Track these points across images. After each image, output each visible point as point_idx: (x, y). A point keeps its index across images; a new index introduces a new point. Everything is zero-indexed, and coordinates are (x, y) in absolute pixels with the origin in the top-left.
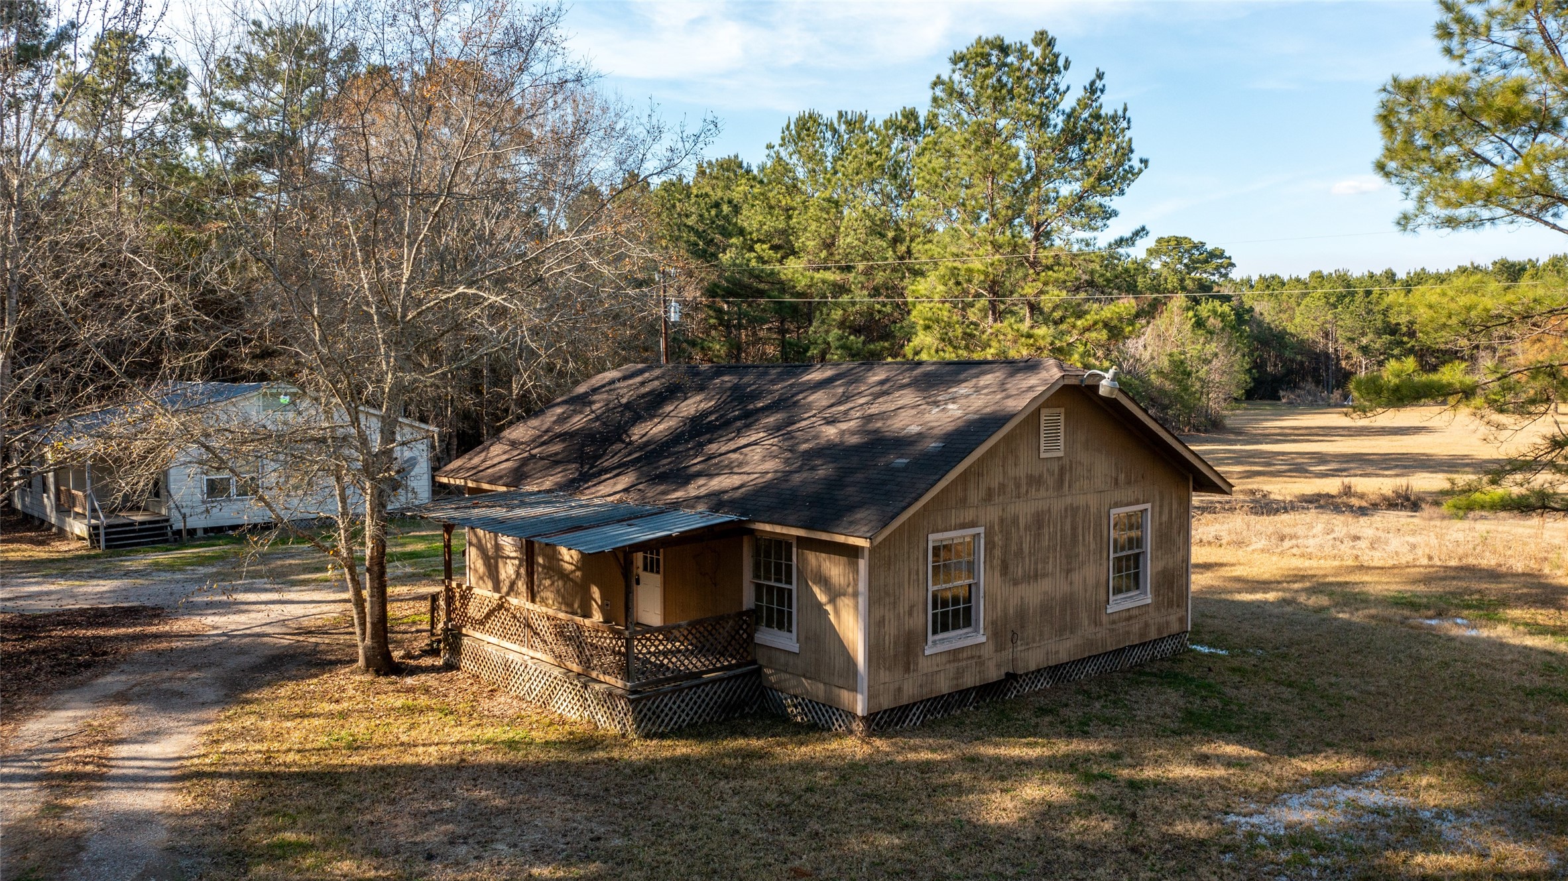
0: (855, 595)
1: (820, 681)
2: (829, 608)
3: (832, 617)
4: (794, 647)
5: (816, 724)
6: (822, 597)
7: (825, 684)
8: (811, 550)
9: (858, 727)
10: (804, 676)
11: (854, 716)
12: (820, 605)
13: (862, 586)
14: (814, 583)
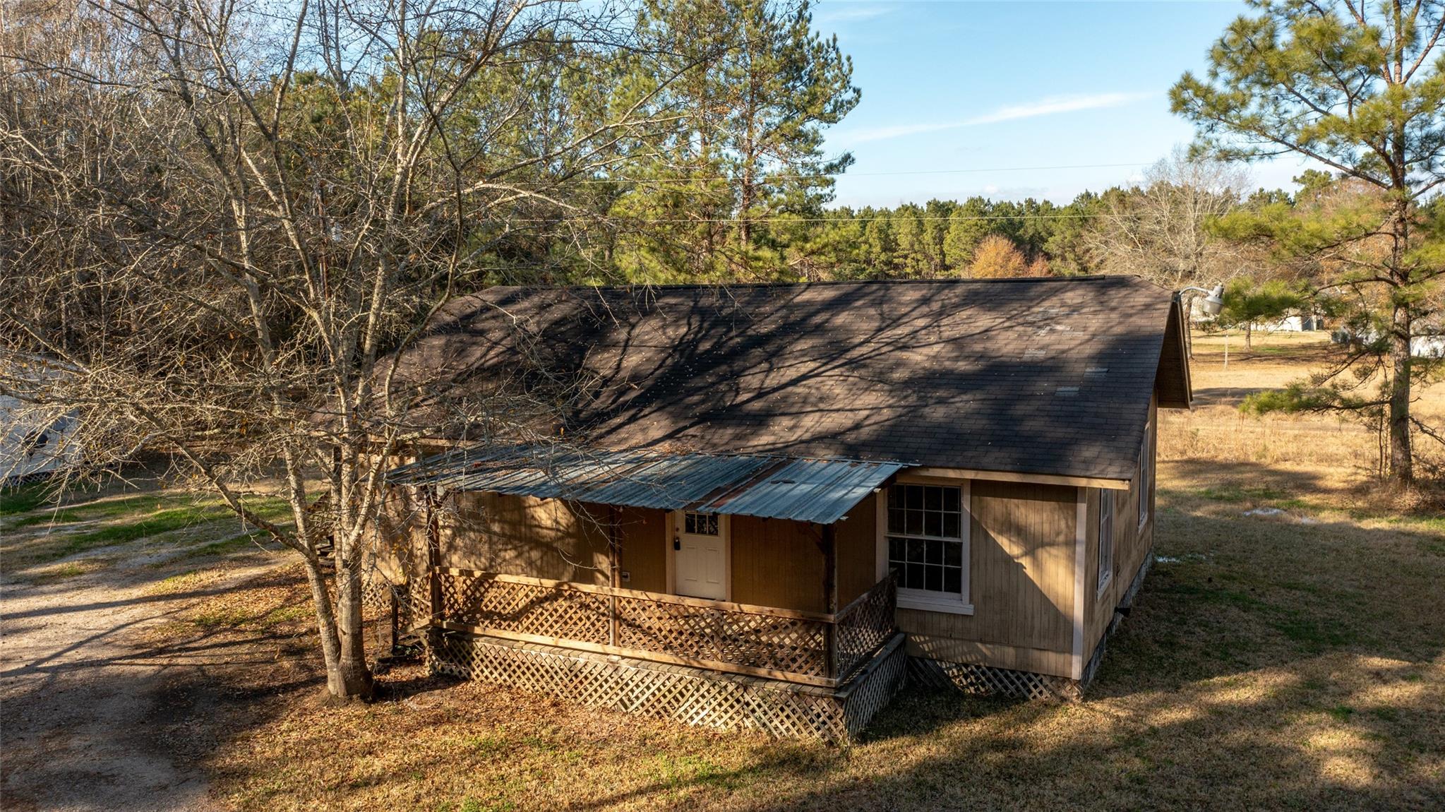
0: (1071, 543)
1: (1008, 645)
2: (1025, 562)
3: (1029, 571)
4: (968, 609)
5: (1000, 694)
6: (1010, 547)
7: (1016, 647)
8: (995, 496)
9: (1073, 693)
10: (981, 641)
11: (1066, 679)
12: (1008, 560)
13: (1081, 534)
14: (1001, 533)
